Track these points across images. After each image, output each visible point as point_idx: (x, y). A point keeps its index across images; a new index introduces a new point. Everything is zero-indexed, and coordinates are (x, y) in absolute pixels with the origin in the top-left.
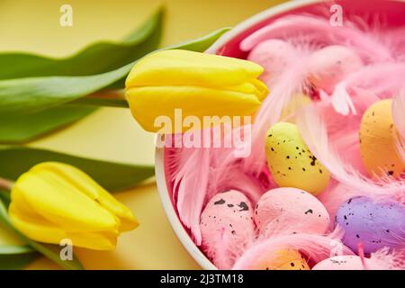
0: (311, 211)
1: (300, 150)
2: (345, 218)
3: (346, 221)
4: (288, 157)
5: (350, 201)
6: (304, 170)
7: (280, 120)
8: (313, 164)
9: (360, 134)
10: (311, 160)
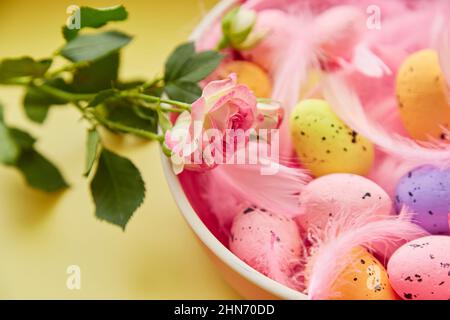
0: (368, 194)
1: (336, 128)
2: (410, 194)
3: (413, 198)
4: (324, 139)
5: (410, 175)
6: (345, 150)
7: (301, 98)
8: (354, 141)
9: (398, 97)
10: (351, 137)
